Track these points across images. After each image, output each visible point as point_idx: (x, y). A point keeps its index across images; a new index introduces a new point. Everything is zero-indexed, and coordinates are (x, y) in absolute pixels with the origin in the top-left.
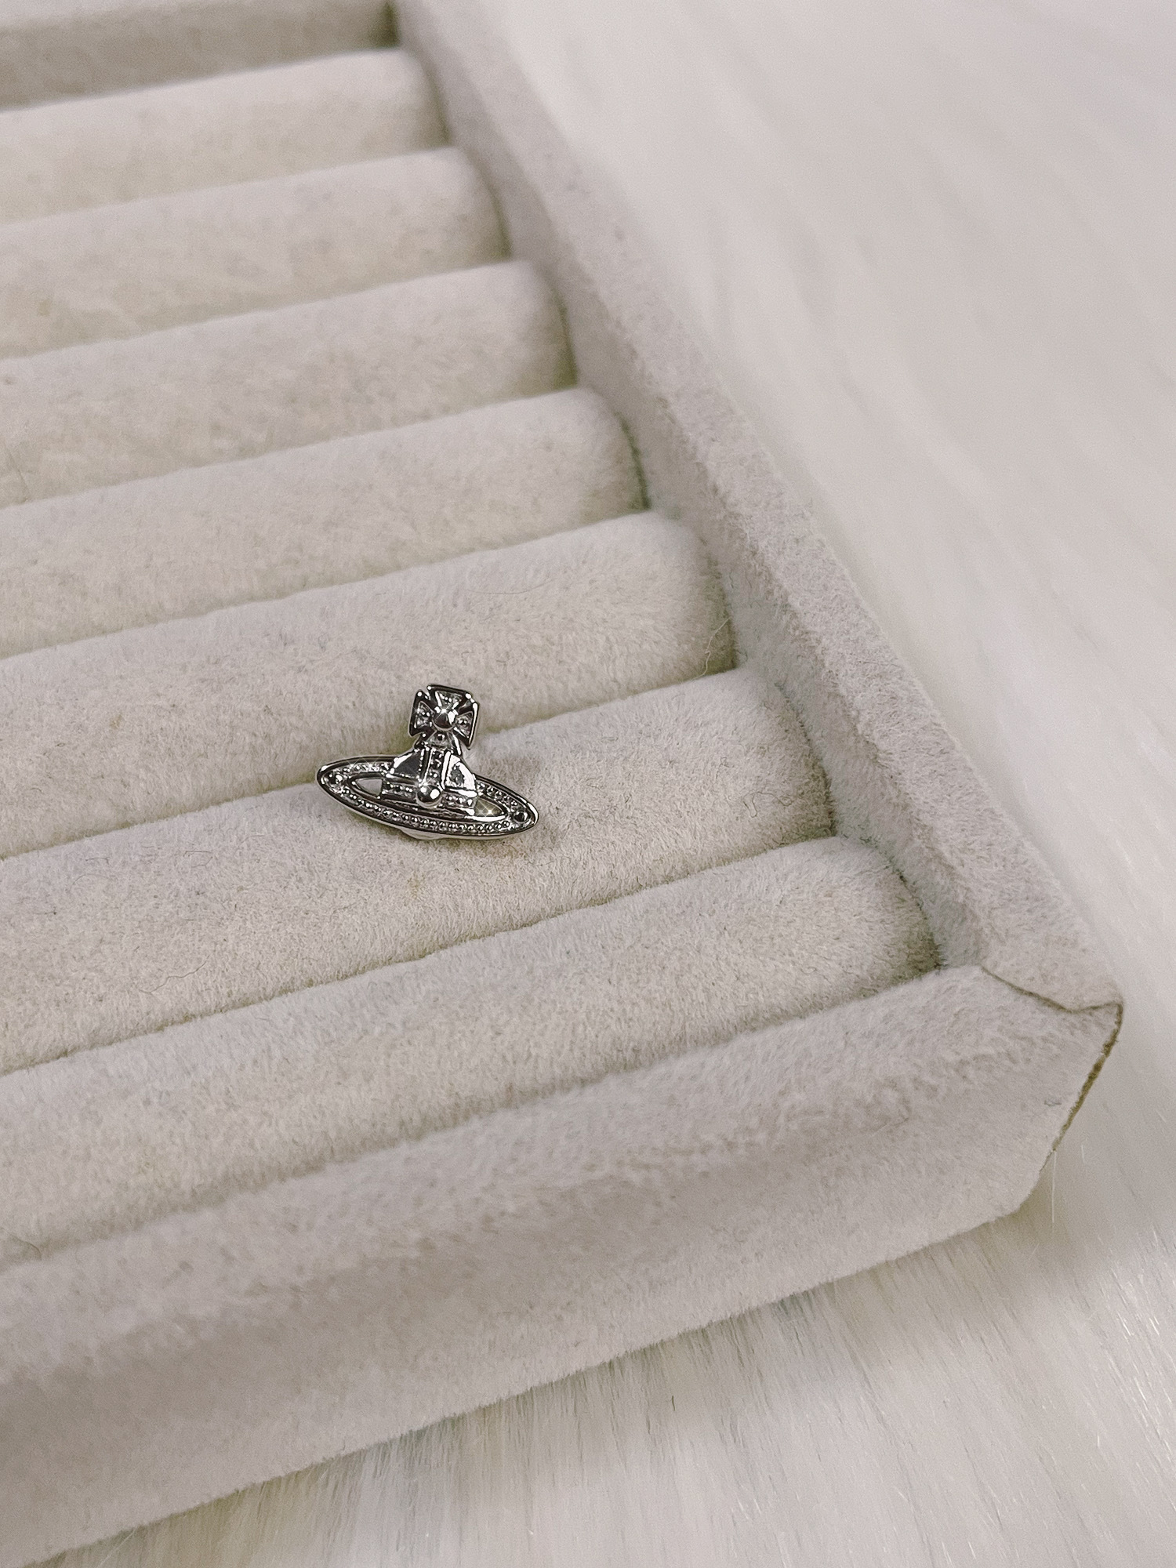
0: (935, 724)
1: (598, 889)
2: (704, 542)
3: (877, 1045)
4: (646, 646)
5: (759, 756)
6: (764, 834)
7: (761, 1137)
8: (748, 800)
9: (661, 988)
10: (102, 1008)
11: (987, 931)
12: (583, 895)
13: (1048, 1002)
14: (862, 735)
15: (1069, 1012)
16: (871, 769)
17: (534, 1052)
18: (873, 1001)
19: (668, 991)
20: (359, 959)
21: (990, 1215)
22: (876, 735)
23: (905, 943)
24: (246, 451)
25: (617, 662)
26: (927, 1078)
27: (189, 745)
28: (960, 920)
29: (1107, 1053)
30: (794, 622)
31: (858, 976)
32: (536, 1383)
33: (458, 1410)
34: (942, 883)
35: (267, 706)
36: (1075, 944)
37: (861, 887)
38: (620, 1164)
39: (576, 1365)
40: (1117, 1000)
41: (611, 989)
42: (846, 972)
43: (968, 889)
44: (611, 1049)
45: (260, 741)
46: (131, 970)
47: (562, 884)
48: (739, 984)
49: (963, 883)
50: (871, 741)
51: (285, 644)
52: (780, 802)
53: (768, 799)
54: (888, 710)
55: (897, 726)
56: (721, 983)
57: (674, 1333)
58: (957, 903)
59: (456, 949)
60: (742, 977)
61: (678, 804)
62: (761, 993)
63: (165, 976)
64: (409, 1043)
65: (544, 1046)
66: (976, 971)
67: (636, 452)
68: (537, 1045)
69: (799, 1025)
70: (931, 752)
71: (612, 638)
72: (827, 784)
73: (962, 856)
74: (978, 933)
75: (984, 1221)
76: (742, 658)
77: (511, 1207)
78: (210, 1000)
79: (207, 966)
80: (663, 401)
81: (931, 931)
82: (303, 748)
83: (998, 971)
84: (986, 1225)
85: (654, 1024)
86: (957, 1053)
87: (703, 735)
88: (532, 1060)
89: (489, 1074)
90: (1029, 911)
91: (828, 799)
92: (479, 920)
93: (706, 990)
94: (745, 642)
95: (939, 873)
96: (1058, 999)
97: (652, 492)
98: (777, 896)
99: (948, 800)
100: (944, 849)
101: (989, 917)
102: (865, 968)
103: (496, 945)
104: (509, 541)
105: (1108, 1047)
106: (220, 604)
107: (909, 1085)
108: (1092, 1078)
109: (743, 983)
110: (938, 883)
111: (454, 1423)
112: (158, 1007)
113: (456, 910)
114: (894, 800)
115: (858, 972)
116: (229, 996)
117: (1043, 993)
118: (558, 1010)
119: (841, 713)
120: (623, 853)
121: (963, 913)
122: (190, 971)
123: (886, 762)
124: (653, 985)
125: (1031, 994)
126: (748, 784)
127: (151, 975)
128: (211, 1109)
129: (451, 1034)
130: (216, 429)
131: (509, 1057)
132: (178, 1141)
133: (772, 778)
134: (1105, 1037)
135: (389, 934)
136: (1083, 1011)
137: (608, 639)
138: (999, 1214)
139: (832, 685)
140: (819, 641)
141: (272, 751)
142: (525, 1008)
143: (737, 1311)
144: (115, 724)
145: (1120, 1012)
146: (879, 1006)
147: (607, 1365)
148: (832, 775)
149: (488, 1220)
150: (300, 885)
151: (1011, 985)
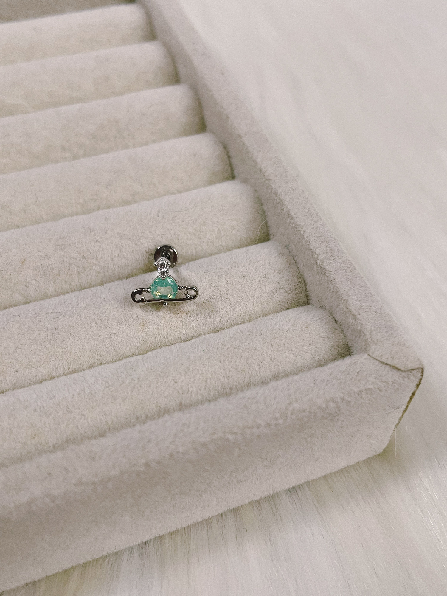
0: (348, 260)
1: (215, 327)
2: (256, 191)
3: (327, 385)
4: (234, 232)
5: (279, 274)
6: (281, 304)
7: (281, 421)
8: (274, 291)
9: (241, 364)
10: (18, 374)
11: (369, 340)
12: (210, 329)
13: (394, 367)
14: (319, 264)
15: (402, 371)
16: (323, 278)
17: (190, 389)
18: (325, 368)
19: (243, 365)
20: (120, 355)
21: (371, 454)
22: (325, 264)
23: (337, 346)
24: (75, 157)
25: (222, 238)
26: (346, 398)
27: (52, 271)
28: (359, 336)
29: (417, 388)
30: (292, 221)
31: (318, 359)
32: (192, 522)
33: (161, 533)
34: (352, 321)
35: (83, 256)
36: (404, 345)
37: (319, 324)
38: (225, 432)
39: (208, 515)
40: (421, 366)
41: (220, 364)
42: (314, 357)
43: (362, 324)
44: (221, 388)
45: (81, 269)
46: (29, 359)
47: (201, 325)
48: (271, 362)
49: (360, 321)
50: (323, 266)
51: (91, 231)
52: (287, 292)
53: (282, 291)
54: (330, 254)
55: (333, 261)
56: (265, 362)
57: (247, 502)
58: (357, 329)
59: (159, 350)
60: (273, 359)
61: (247, 293)
62: (280, 366)
63: (43, 361)
64: (140, 386)
65: (194, 388)
66: (366, 356)
67: (229, 157)
68: (191, 387)
69: (296, 377)
70: (347, 271)
71: (220, 229)
72: (306, 285)
73: (359, 311)
74: (366, 341)
75: (368, 456)
76: (272, 237)
77: (181, 450)
78: (61, 371)
79: (59, 357)
80: (240, 136)
81: (347, 341)
82: (98, 272)
83: (374, 356)
84: (369, 458)
85: (238, 378)
86: (358, 388)
87: (257, 266)
88: (189, 393)
89: (172, 398)
90: (386, 332)
91: (306, 291)
92: (168, 339)
93: (259, 365)
94: (273, 230)
95: (351, 318)
96: (398, 366)
97: (236, 173)
98: (286, 328)
99: (354, 289)
100: (352, 308)
101: (370, 334)
102: (321, 356)
103: (175, 348)
104: (179, 192)
105: (418, 385)
106: (65, 216)
107: (339, 400)
108: (411, 398)
109: (273, 362)
110: (350, 322)
111: (160, 538)
112: (40, 374)
113: (159, 335)
114: (332, 290)
115: (319, 358)
116: (69, 370)
117: (392, 364)
118: (200, 373)
119: (311, 256)
120: (225, 312)
121: (360, 333)
122: (53, 359)
123: (329, 275)
124: (237, 363)
125: (387, 364)
126: (274, 285)
127: (37, 361)
128: (61, 413)
129: (157, 383)
130: (64, 149)
131: (180, 392)
132: (47, 425)
133: (284, 282)
134: (417, 382)
135: (132, 345)
136: (408, 370)
137: (219, 229)
138: (374, 454)
139: (307, 245)
140: (302, 228)
141: (86, 274)
142: (186, 372)
143: (271, 493)
144: (23, 262)
145: (422, 372)
146: (327, 370)
147: (220, 515)
148: (308, 281)
149: (172, 455)
150: (97, 325)
151: (379, 361)
